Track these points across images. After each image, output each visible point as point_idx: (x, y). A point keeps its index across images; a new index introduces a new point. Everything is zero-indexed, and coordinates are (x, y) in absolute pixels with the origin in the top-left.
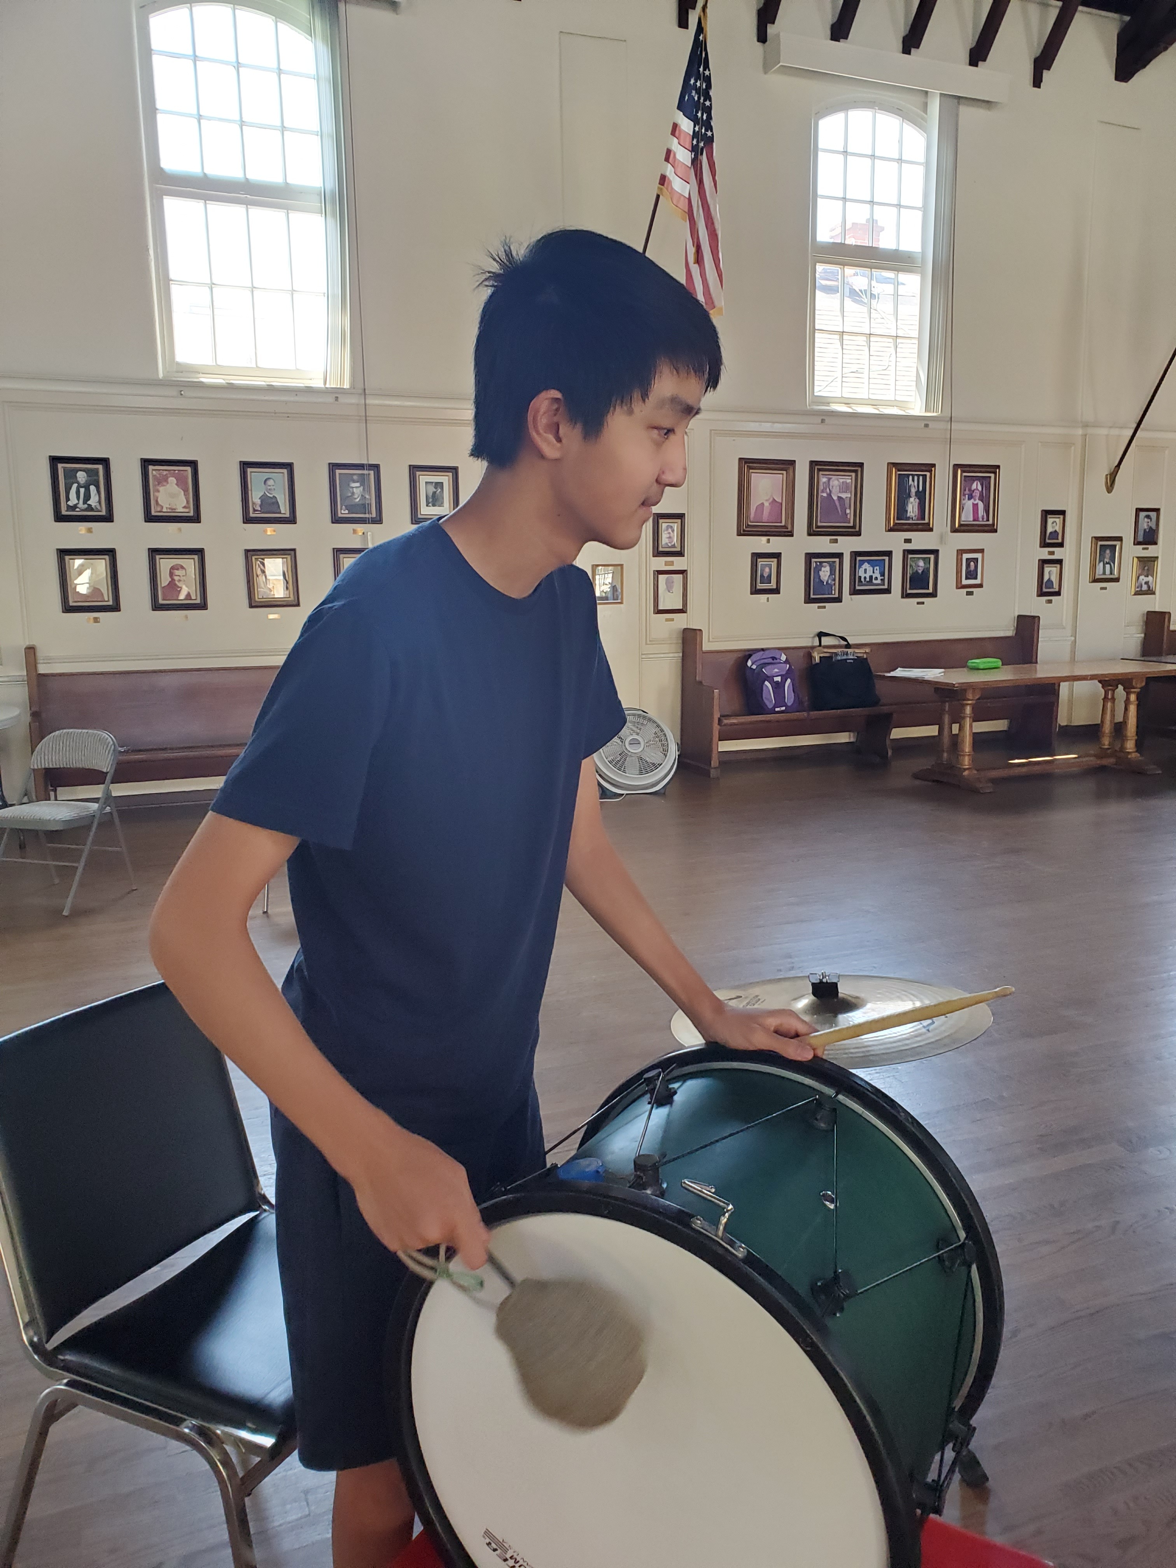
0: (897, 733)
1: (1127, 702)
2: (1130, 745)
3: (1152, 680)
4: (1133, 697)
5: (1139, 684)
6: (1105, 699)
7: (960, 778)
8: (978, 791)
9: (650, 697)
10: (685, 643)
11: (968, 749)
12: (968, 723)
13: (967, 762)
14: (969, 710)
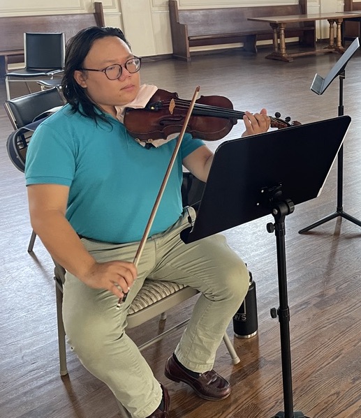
0: (259, 43)
1: (337, 28)
2: (340, 44)
3: (345, 19)
4: (339, 26)
5: (341, 21)
6: (330, 27)
7: (282, 57)
8: (288, 61)
9: (158, 29)
10: (169, 6)
11: (284, 46)
12: (283, 36)
13: (284, 51)
14: (283, 31)
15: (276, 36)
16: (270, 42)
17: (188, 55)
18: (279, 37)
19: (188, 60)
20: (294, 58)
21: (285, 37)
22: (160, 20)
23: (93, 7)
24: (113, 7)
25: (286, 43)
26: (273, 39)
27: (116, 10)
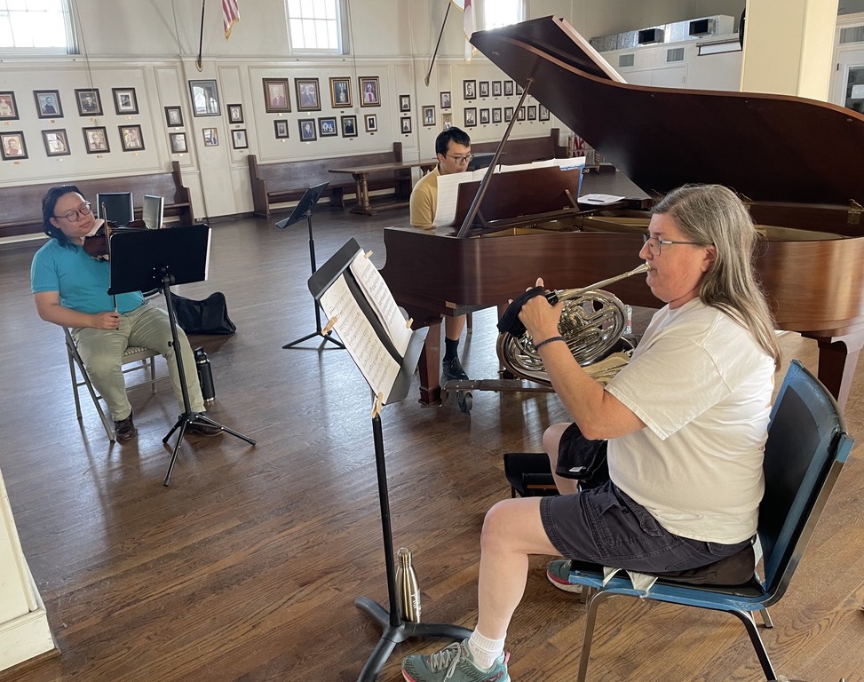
0: (345, 197)
7: (365, 210)
8: (371, 215)
9: (238, 186)
10: (249, 162)
11: (367, 199)
12: (366, 188)
13: (367, 204)
14: (365, 183)
15: (359, 187)
16: (353, 196)
17: (268, 212)
18: (362, 190)
19: (268, 217)
20: (379, 211)
21: (369, 190)
22: (240, 176)
23: (171, 166)
24: (192, 165)
25: (369, 197)
26: (356, 192)
27: (194, 169)
